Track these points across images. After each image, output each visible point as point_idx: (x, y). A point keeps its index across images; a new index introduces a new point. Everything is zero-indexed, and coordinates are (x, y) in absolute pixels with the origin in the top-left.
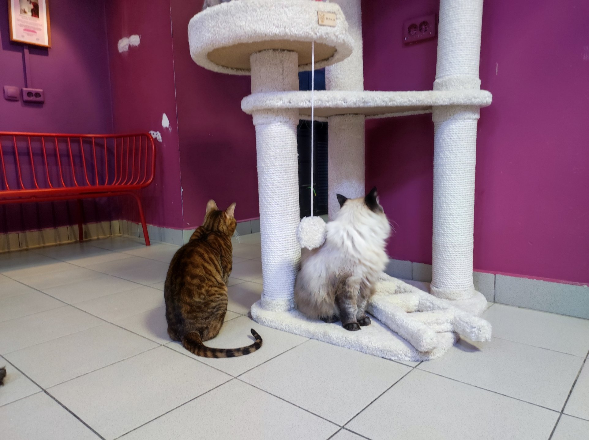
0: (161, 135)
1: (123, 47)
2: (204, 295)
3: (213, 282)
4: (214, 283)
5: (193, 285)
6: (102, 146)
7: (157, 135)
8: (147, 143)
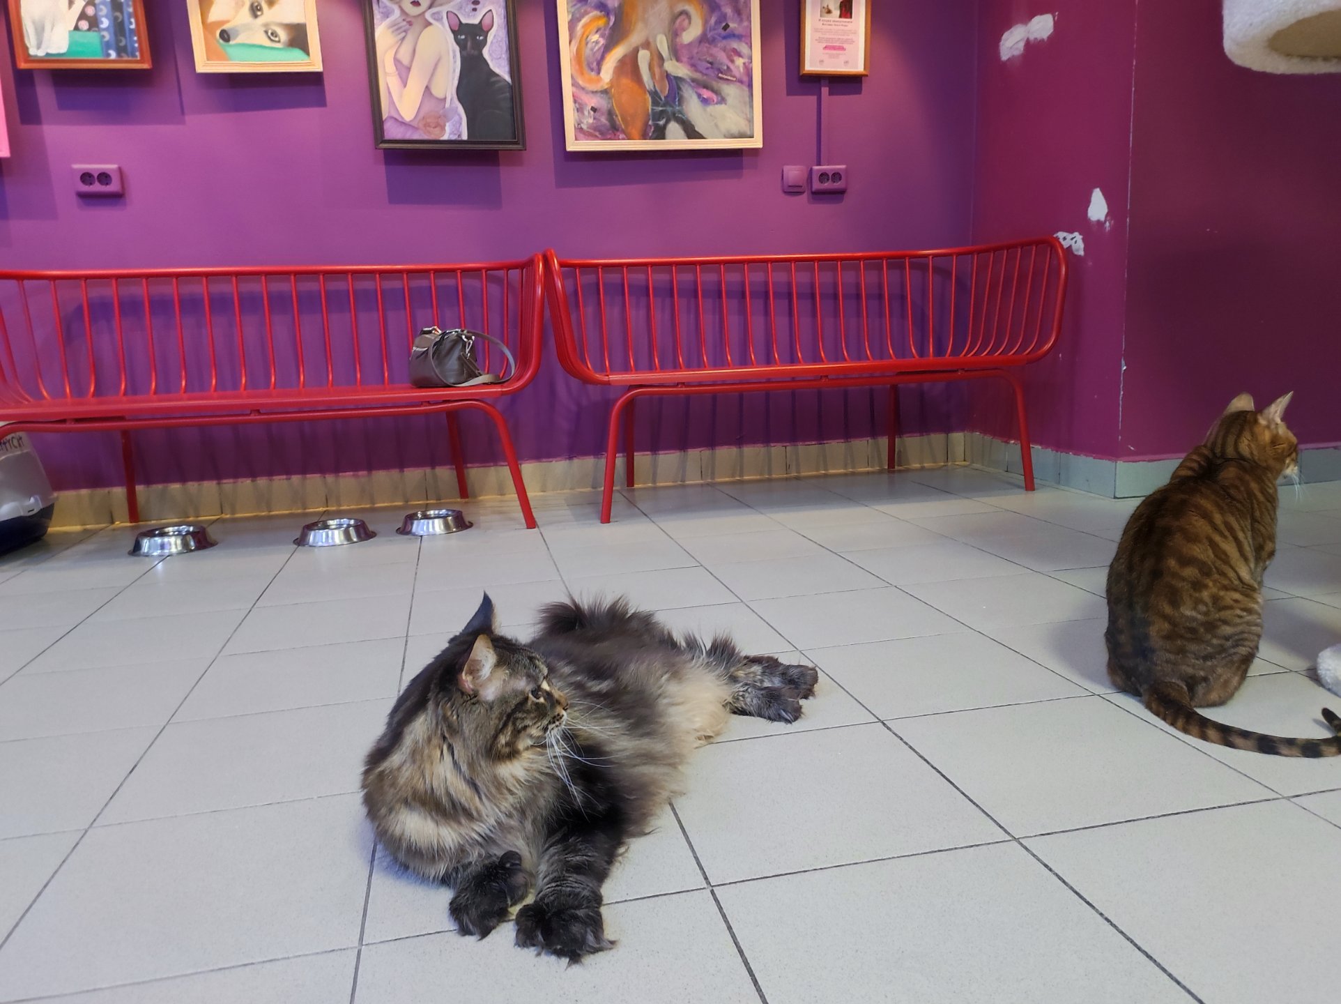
0: (1084, 240)
1: (1011, 48)
2: (1206, 604)
3: (1230, 580)
4: (1232, 583)
5: (1183, 579)
6: (945, 273)
7: (1074, 242)
8: (1048, 259)
